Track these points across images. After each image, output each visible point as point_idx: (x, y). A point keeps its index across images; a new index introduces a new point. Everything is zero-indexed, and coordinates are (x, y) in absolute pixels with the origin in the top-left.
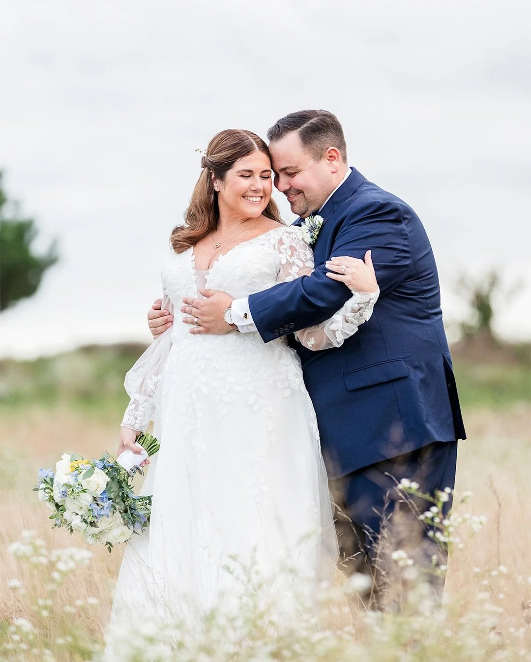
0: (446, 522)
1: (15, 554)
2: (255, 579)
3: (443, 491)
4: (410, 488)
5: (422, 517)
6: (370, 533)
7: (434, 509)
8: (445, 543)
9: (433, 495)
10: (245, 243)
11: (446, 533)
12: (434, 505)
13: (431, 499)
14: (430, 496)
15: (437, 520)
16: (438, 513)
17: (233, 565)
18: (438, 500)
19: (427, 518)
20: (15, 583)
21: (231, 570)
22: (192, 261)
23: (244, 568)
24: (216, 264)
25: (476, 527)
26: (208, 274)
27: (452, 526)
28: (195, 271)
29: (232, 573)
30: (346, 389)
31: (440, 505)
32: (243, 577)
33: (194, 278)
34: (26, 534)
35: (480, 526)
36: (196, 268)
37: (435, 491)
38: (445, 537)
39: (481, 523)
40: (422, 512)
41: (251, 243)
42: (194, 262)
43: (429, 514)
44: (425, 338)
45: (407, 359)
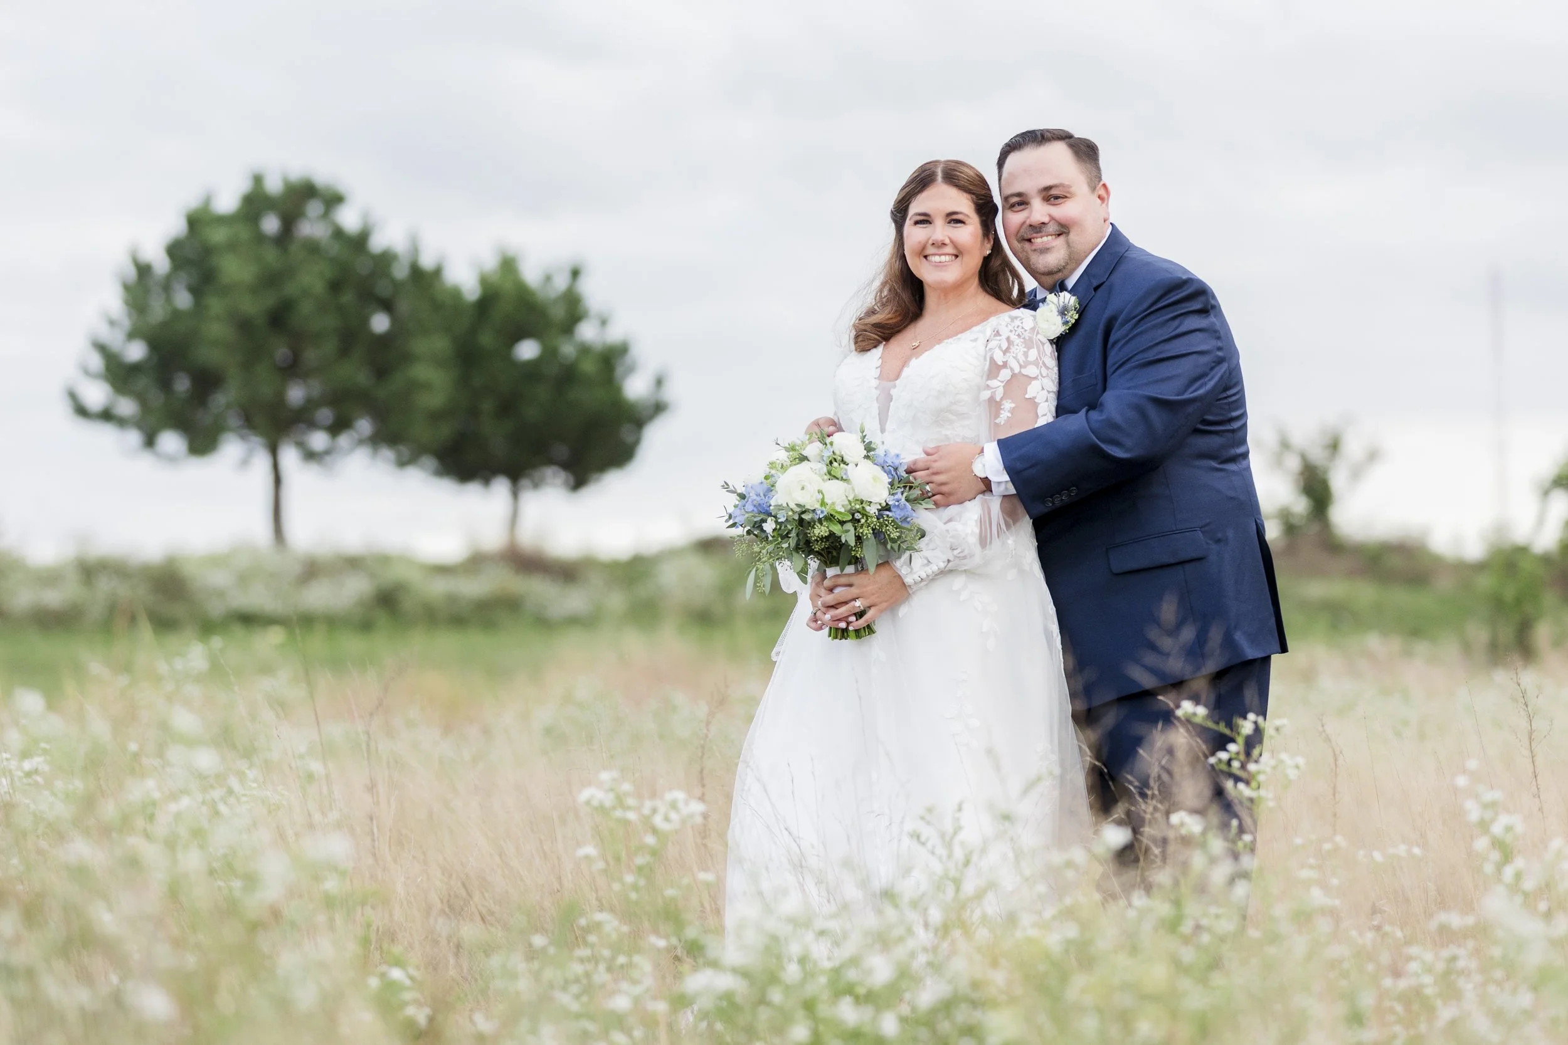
0: (1252, 767)
1: (588, 803)
2: (959, 853)
3: (1245, 718)
4: (1195, 714)
5: (1212, 760)
6: (1135, 787)
7: (1232, 747)
8: (1251, 800)
9: (1230, 725)
10: (950, 340)
11: (1254, 784)
12: (1233, 740)
13: (1227, 732)
14: (1226, 727)
15: (1236, 764)
16: (1238, 753)
17: (926, 832)
18: (1239, 734)
19: (1220, 760)
20: (590, 850)
21: (923, 839)
22: (877, 368)
23: (942, 835)
24: (906, 372)
25: (1292, 774)
26: (895, 386)
27: (1264, 772)
28: (877, 382)
29: (923, 844)
30: (1111, 571)
31: (1240, 740)
32: (941, 851)
33: (876, 393)
34: (605, 776)
35: (1296, 772)
36: (880, 377)
37: (1234, 721)
38: (1253, 789)
39: (1297, 767)
40: (1213, 754)
41: (959, 339)
42: (879, 369)
43: (1223, 755)
44: (1231, 493)
45: (1206, 528)
